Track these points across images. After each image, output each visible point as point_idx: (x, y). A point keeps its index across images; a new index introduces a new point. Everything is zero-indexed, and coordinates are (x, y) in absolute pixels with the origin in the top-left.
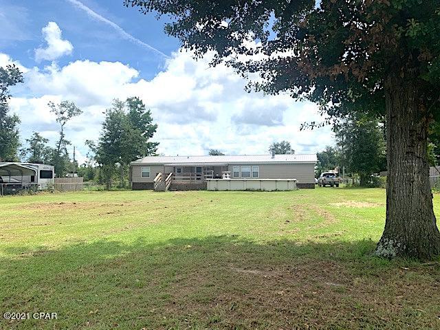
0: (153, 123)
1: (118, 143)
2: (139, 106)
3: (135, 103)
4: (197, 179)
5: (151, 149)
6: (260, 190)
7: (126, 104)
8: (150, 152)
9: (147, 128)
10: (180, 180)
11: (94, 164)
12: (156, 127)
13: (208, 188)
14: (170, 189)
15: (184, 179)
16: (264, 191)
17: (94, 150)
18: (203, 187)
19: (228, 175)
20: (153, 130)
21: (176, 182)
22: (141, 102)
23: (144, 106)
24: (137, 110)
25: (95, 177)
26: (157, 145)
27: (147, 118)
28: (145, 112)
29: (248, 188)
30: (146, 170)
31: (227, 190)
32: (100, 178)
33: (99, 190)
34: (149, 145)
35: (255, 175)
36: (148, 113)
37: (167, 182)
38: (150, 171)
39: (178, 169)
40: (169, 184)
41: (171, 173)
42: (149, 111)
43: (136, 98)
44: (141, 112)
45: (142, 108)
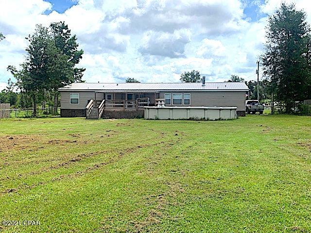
0: (79, 49)
1: (44, 69)
2: (65, 31)
3: (61, 28)
4: (128, 106)
5: (78, 75)
6: (204, 119)
7: (49, 29)
8: (76, 79)
9: (73, 53)
10: (111, 107)
11: (16, 90)
12: (82, 52)
13: (146, 116)
14: (103, 117)
15: (116, 106)
16: (208, 120)
17: (15, 76)
19: (163, 103)
20: (78, 56)
21: (107, 109)
22: (66, 28)
23: (69, 31)
24: (62, 35)
25: (17, 103)
26: (83, 70)
27: (73, 43)
28: (71, 37)
29: (192, 117)
30: (74, 96)
31: (169, 119)
32: (22, 103)
33: (26, 117)
34: (76, 70)
35: (187, 102)
36: (74, 38)
37: (100, 110)
38: (79, 98)
39: (108, 96)
40: (102, 111)
41: (104, 100)
42: (75, 37)
43: (61, 22)
44: (66, 37)
45: (68, 33)
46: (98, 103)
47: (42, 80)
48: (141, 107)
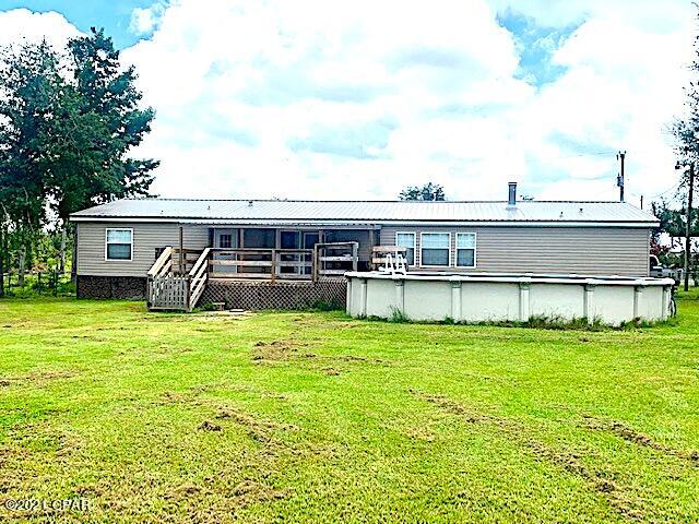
0: (142, 106)
2: (102, 55)
3: (92, 47)
4: (284, 270)
5: (135, 177)
6: (583, 324)
8: (132, 188)
9: (125, 118)
12: (149, 116)
13: (354, 307)
14: (205, 304)
18: (335, 303)
19: (400, 258)
20: (139, 126)
21: (218, 278)
22: (107, 45)
23: (115, 56)
24: (95, 65)
26: (152, 166)
28: (120, 71)
29: (537, 313)
30: (117, 237)
34: (130, 168)
36: (128, 75)
37: (195, 280)
38: (132, 242)
39: (223, 237)
40: (201, 284)
41: (207, 250)
42: (131, 71)
43: (93, 29)
44: (106, 71)
45: (111, 61)
46: (189, 257)
47: (19, 186)
48: (328, 272)
